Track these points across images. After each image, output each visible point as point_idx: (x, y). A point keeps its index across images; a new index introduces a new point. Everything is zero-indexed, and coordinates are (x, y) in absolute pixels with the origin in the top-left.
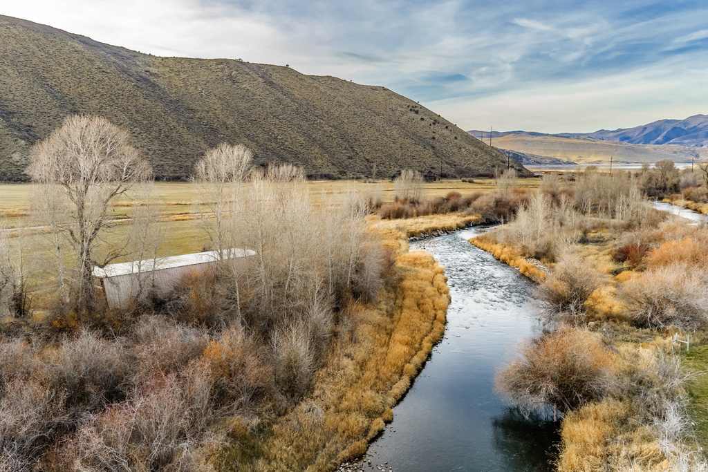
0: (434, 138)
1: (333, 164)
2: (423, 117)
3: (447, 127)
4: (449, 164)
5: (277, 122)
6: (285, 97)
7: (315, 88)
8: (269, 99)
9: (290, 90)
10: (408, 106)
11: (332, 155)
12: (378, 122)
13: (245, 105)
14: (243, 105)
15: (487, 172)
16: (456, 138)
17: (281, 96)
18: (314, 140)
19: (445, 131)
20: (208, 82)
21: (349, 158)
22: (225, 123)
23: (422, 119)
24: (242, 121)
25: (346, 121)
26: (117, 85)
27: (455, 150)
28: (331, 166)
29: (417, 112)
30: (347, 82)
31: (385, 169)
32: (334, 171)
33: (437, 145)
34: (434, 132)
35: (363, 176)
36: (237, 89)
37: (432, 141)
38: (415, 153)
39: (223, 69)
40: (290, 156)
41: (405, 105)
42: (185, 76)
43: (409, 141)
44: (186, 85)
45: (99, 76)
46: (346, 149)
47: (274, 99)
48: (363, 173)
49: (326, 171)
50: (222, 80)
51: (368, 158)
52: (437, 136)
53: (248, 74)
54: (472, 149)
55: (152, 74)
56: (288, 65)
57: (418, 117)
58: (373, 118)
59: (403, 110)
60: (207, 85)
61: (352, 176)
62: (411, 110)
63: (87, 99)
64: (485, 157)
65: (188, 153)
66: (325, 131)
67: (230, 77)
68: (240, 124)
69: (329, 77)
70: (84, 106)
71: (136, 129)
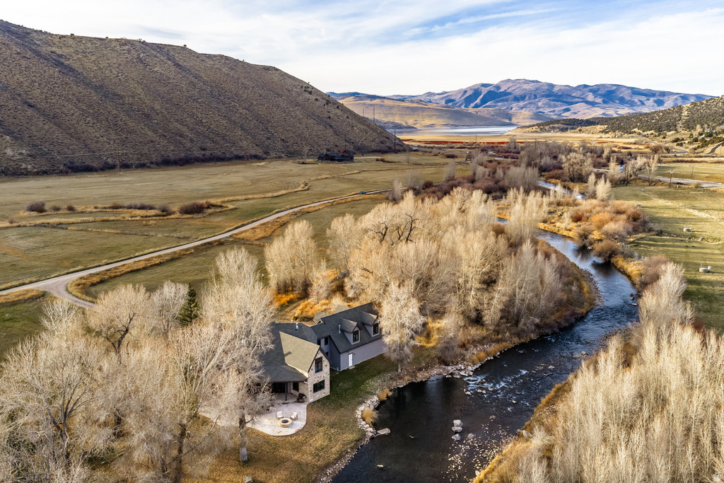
0: (330, 117)
1: (257, 145)
2: (317, 97)
3: (338, 107)
4: (348, 142)
5: (198, 106)
6: (197, 80)
7: (218, 70)
8: (184, 83)
9: (197, 72)
10: (302, 87)
11: (254, 137)
12: (283, 105)
13: (164, 89)
14: (162, 89)
15: (378, 148)
16: (348, 117)
17: (193, 79)
18: (235, 123)
19: (337, 111)
20: (120, 65)
21: (268, 138)
22: (153, 108)
23: (317, 100)
24: (167, 106)
25: (255, 103)
26: (45, 72)
27: (349, 129)
28: (256, 148)
29: (310, 93)
30: (241, 62)
31: (299, 148)
32: (259, 152)
33: (333, 124)
34: (328, 112)
35: (283, 155)
36: (151, 72)
37: (328, 120)
38: (319, 133)
39: (129, 51)
40: (219, 139)
41: (299, 85)
42: (94, 58)
43: (311, 121)
44: (100, 69)
45: (24, 63)
46: (263, 130)
47: (188, 82)
48: (283, 152)
49: (253, 152)
50: (133, 63)
51: (282, 138)
52: (332, 116)
53: (156, 57)
54: (362, 127)
55: (60, 56)
56: (185, 45)
57: (313, 97)
58: (277, 99)
59: (298, 90)
60: (121, 68)
61: (274, 156)
62: (305, 91)
63: (29, 89)
64: (374, 134)
65: (140, 140)
66: (241, 113)
67: (141, 60)
68: (166, 109)
69: (222, 56)
70: (30, 97)
71: (88, 119)
